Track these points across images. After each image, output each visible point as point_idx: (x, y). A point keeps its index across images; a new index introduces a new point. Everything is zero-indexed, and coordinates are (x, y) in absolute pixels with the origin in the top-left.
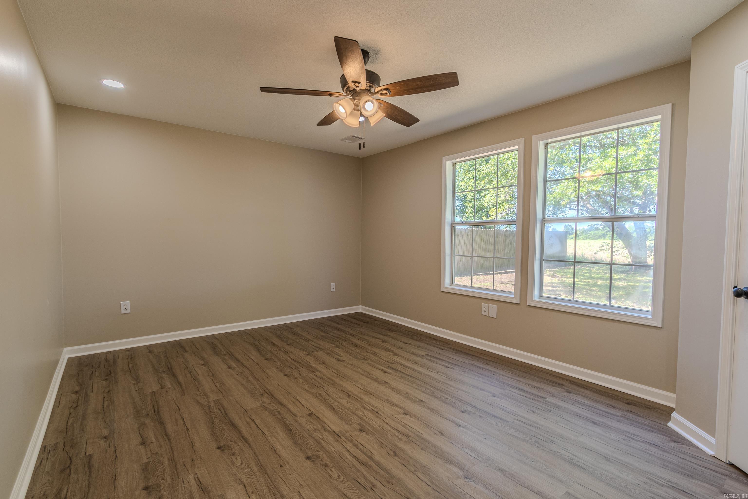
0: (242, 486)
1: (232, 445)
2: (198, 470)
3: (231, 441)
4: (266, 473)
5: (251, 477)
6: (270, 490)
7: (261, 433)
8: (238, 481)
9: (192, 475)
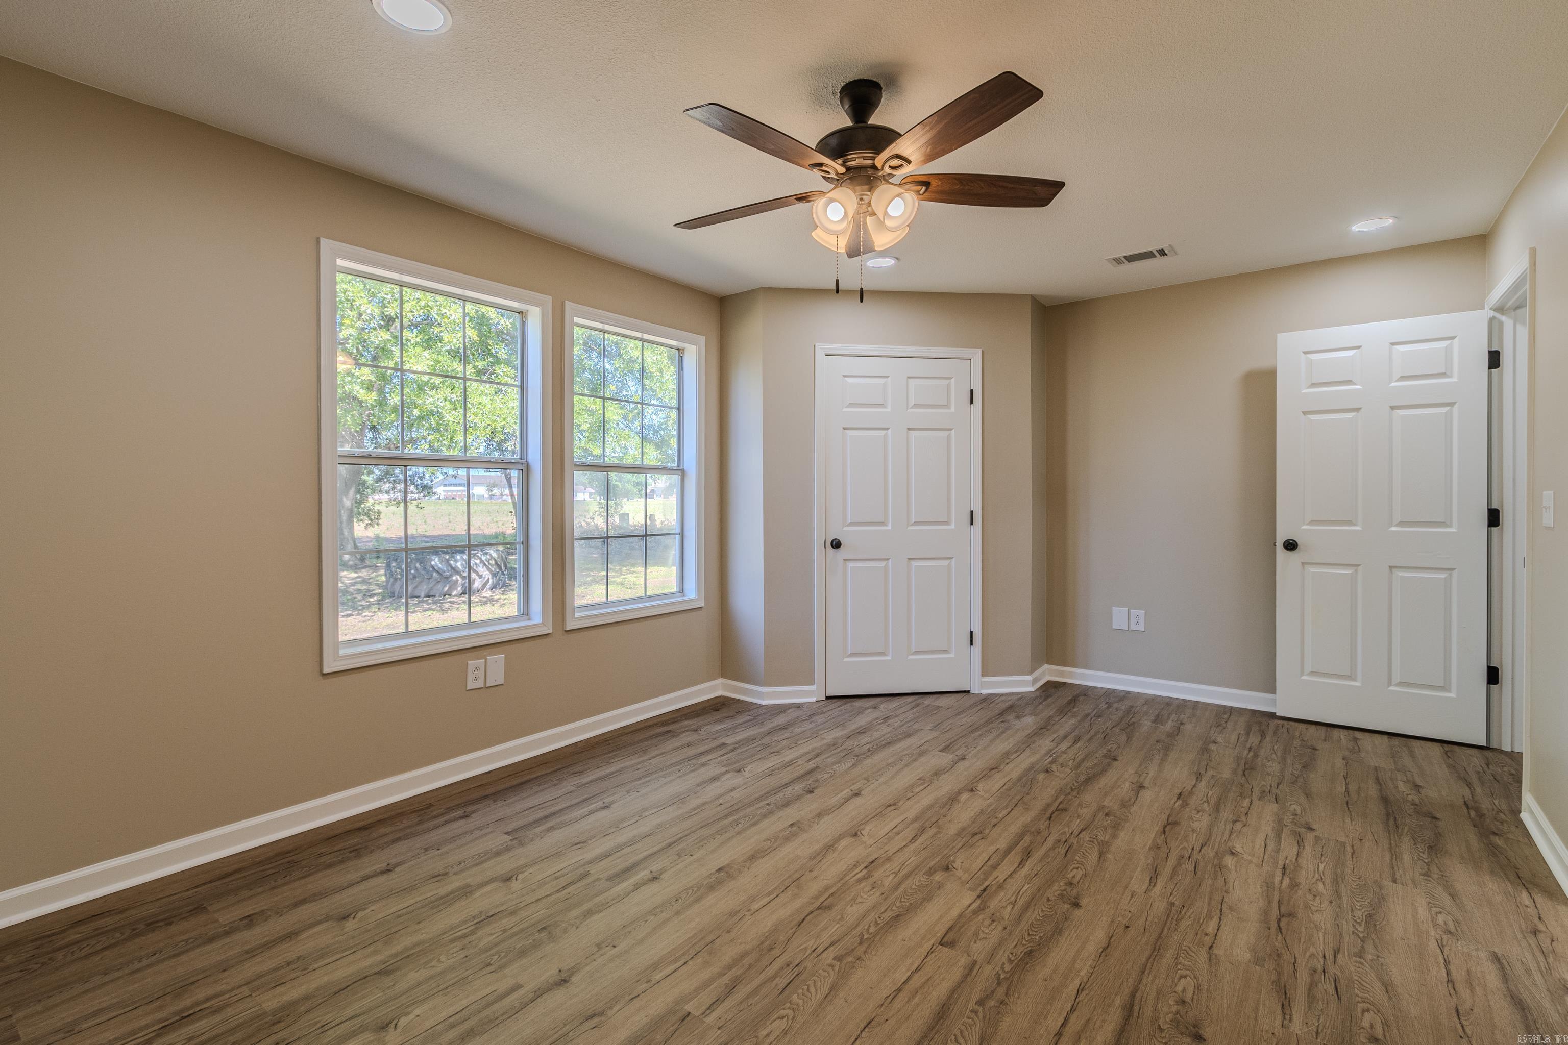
0: (1215, 951)
1: (1168, 1020)
2: (1276, 1030)
3: (1161, 1030)
4: (1159, 937)
5: (1188, 950)
6: (1178, 921)
7: (1084, 993)
8: (1214, 961)
9: (1294, 1030)
